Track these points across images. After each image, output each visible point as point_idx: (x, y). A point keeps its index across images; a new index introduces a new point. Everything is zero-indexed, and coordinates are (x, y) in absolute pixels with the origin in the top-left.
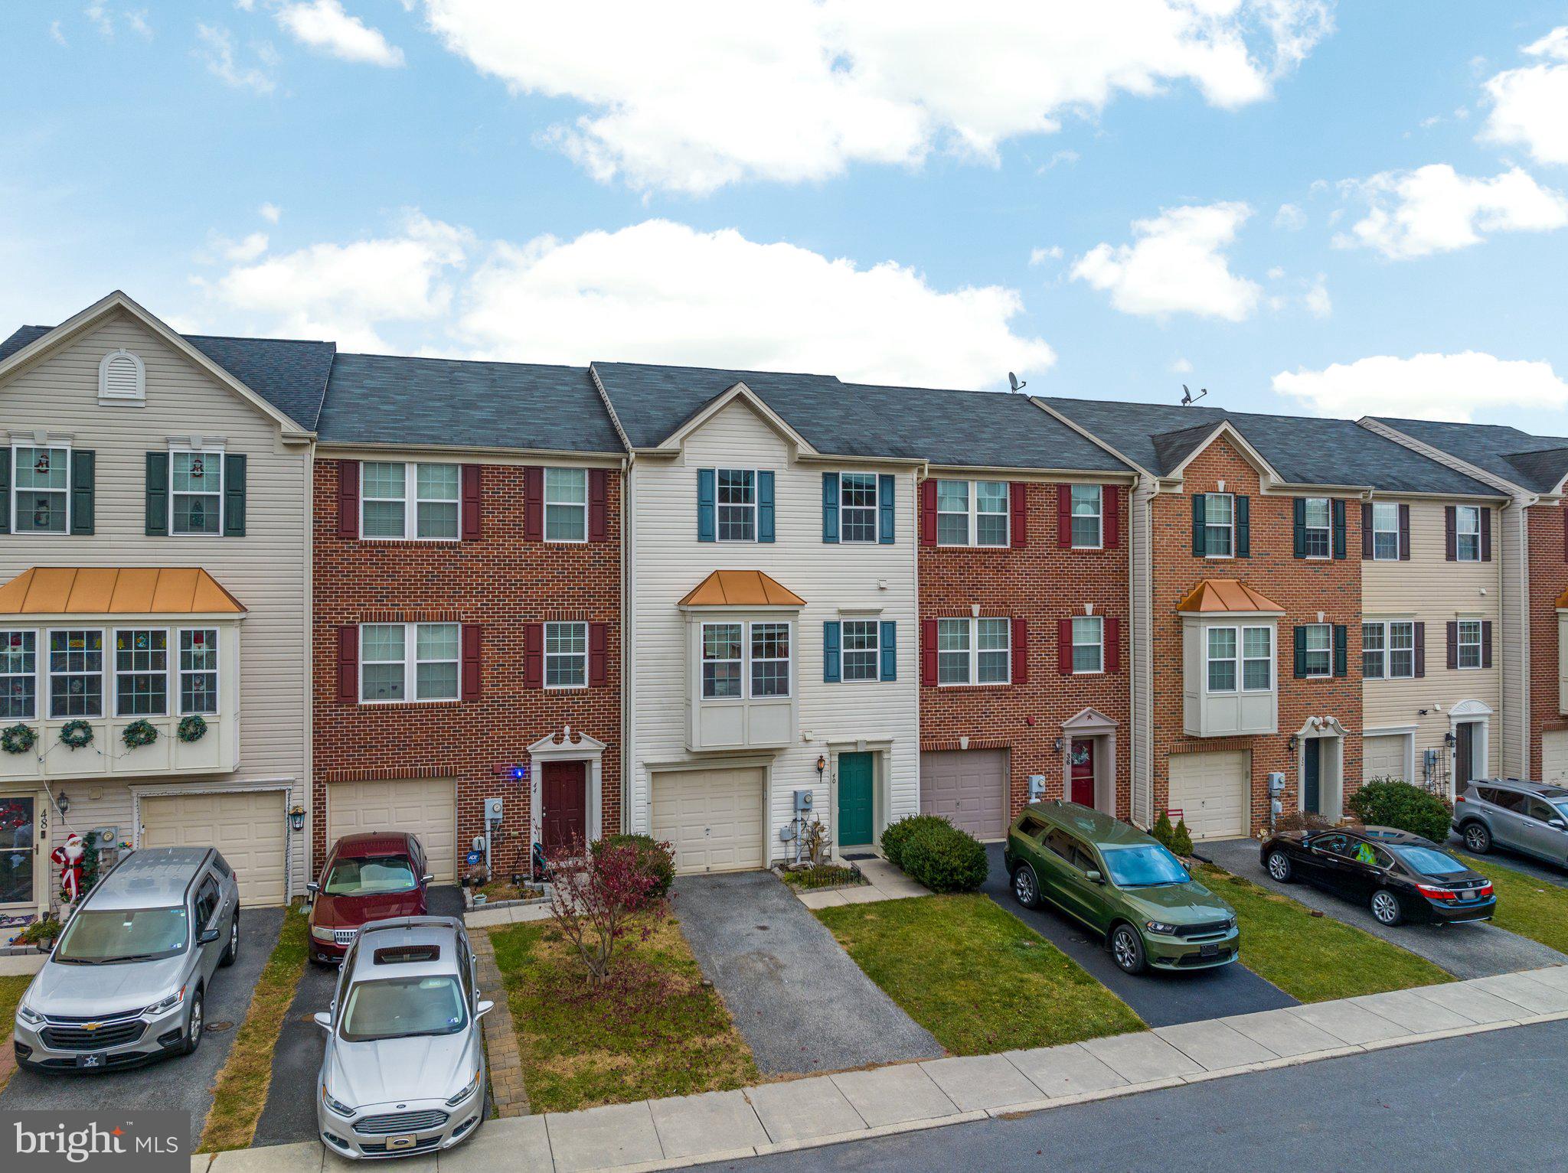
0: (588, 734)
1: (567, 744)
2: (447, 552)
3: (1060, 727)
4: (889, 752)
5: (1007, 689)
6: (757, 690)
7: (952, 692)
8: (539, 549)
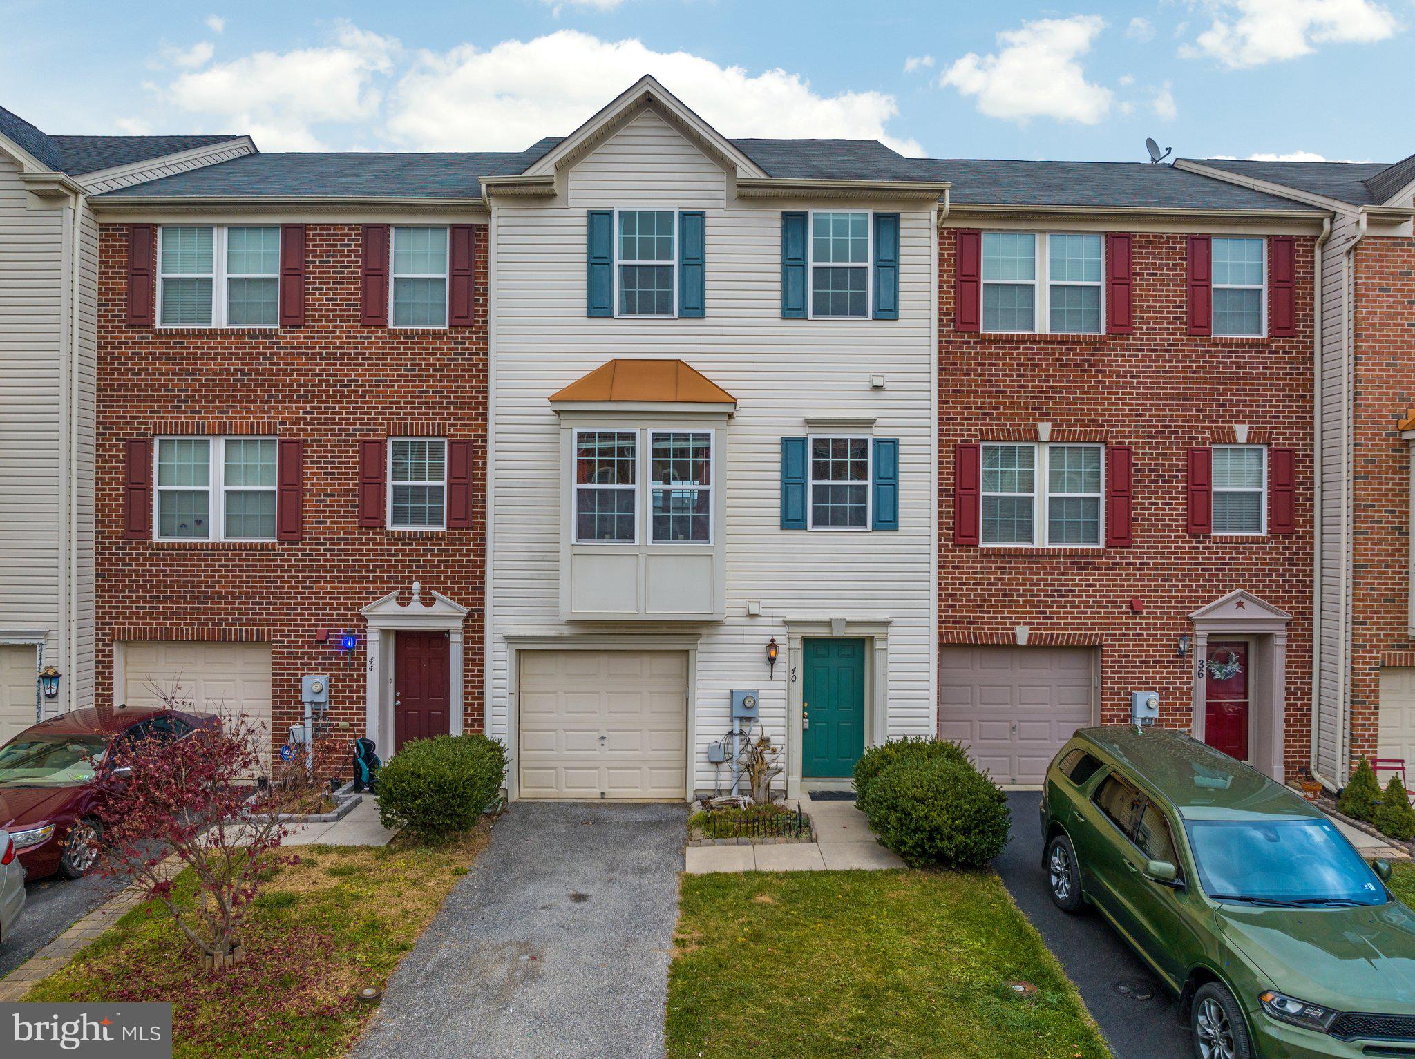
0: (446, 594)
1: (416, 607)
2: (261, 343)
3: (1188, 618)
4: (885, 639)
5: (1097, 555)
6: (661, 531)
7: (1003, 556)
8: (381, 338)
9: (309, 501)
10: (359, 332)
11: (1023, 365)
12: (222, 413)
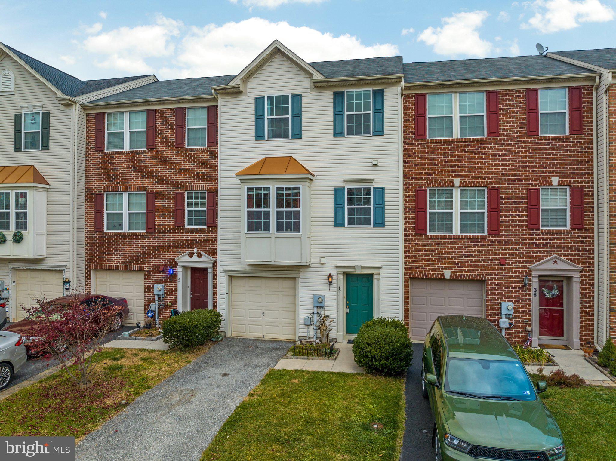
0: (206, 253)
1: (195, 258)
3: (529, 268)
6: (280, 228)
7: (438, 239)
8: (182, 152)
9: (157, 216)
10: (174, 150)
11: (447, 153)
12: (127, 183)
